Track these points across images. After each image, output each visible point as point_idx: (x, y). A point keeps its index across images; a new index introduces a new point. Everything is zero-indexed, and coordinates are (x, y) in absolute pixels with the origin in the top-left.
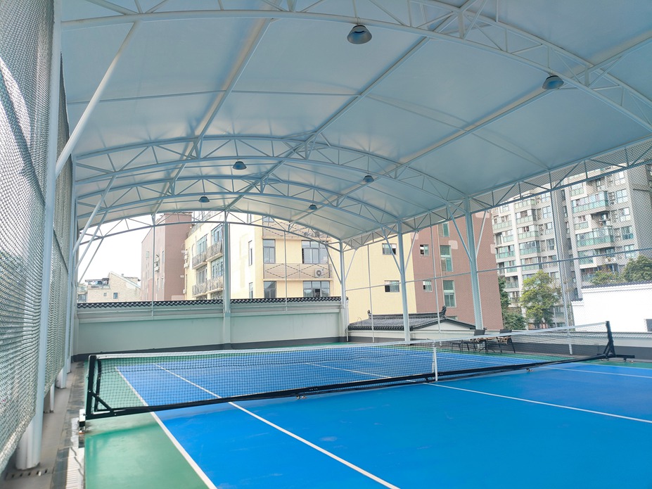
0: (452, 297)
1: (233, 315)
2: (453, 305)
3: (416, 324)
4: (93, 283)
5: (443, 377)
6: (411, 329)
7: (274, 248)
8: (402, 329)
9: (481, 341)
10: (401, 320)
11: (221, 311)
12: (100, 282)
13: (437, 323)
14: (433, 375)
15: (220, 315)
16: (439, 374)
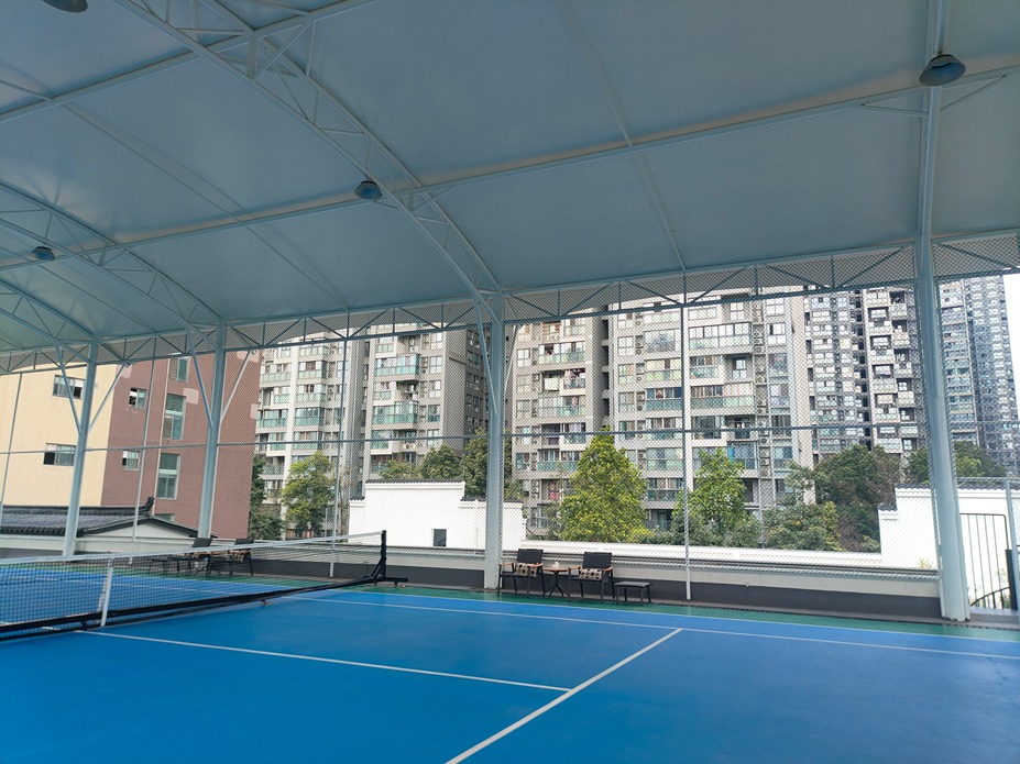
0: (172, 481)
2: (171, 494)
3: (92, 526)
5: (117, 619)
6: (80, 533)
8: (60, 532)
9: (202, 556)
10: (61, 517)
13: (131, 524)
14: (99, 616)
16: (110, 614)
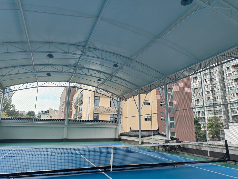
0: (173, 124)
1: (69, 126)
6: (142, 137)
7: (99, 100)
11: (64, 124)
14: (110, 167)
16: (113, 167)
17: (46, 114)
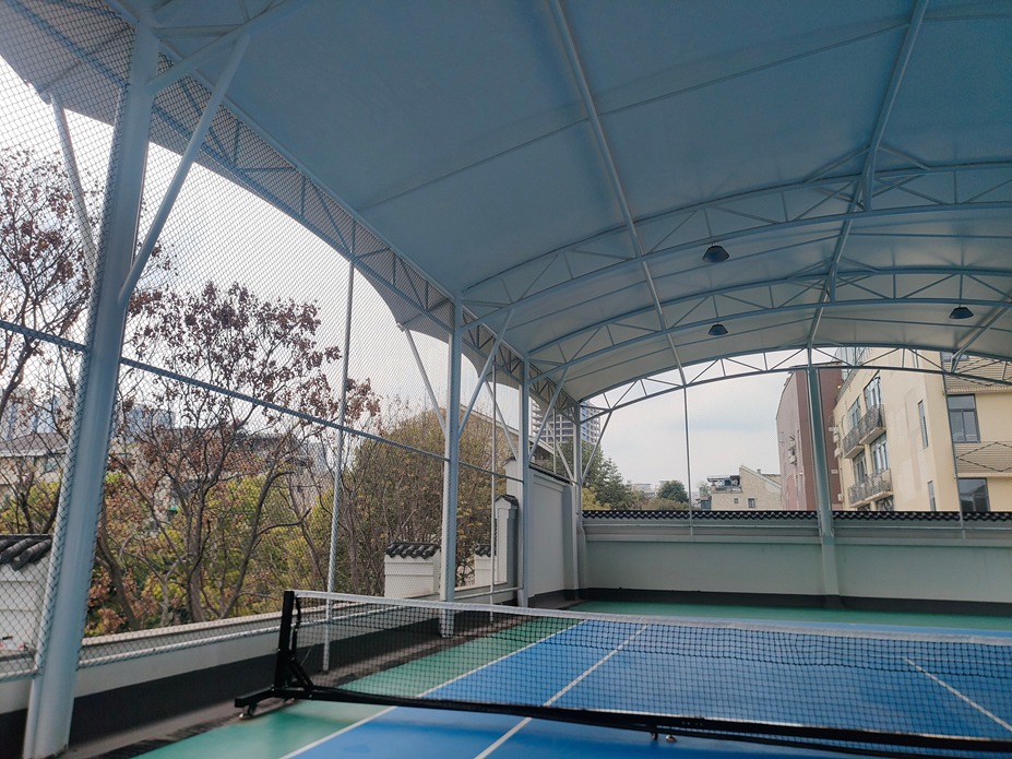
1: (841, 540)
4: (718, 484)
7: (974, 410)
11: (816, 532)
12: (728, 482)
15: (813, 540)
17: (731, 492)
